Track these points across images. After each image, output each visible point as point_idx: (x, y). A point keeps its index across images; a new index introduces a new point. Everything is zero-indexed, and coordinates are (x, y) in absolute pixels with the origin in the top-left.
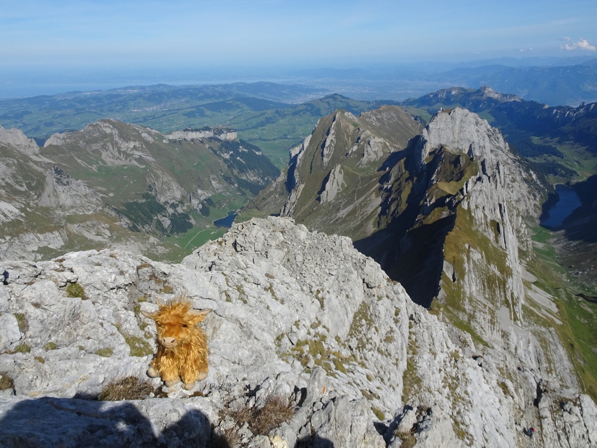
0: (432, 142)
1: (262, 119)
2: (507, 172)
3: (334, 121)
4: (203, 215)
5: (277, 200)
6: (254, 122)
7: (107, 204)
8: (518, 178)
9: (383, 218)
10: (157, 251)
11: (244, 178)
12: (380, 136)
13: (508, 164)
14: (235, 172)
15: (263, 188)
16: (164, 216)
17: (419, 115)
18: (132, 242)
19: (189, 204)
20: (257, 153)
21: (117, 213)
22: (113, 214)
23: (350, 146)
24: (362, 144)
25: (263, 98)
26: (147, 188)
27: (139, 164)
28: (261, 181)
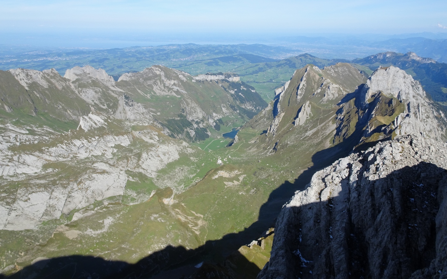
0: (373, 89)
1: (256, 68)
2: (424, 111)
3: (306, 72)
4: (216, 130)
5: (265, 122)
6: (251, 70)
7: (156, 120)
8: (431, 116)
9: (337, 137)
10: (187, 151)
11: (243, 107)
12: (337, 83)
13: (425, 106)
14: (238, 103)
15: (256, 114)
16: (191, 129)
17: (363, 70)
18: (172, 144)
19: (207, 122)
20: (252, 91)
21: (162, 126)
22: (160, 126)
23: (315, 89)
24: (324, 88)
25: (257, 55)
26: (181, 110)
27: (177, 95)
28: (254, 109)
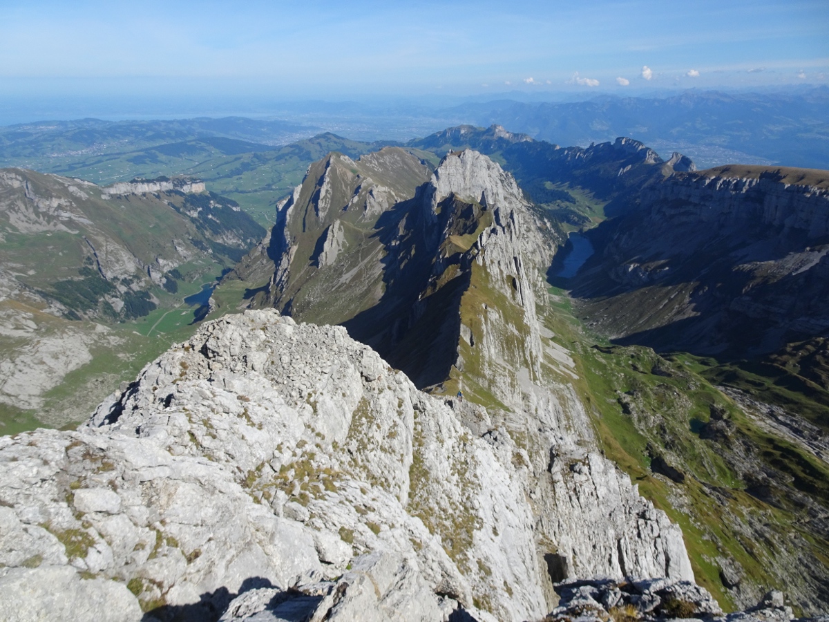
0: (442, 191)
1: (237, 165)
2: (522, 222)
3: (328, 167)
4: (169, 291)
5: (265, 266)
6: (227, 169)
7: (26, 286)
8: (533, 227)
10: (109, 343)
11: (220, 241)
12: (384, 184)
13: (523, 212)
14: (208, 234)
15: (246, 252)
16: (113, 296)
17: (426, 158)
18: (71, 333)
19: (148, 278)
20: (234, 209)
21: (43, 297)
22: (38, 298)
23: (349, 197)
24: (363, 194)
25: (236, 138)
26: (84, 260)
27: (70, 229)
28: (243, 244)
